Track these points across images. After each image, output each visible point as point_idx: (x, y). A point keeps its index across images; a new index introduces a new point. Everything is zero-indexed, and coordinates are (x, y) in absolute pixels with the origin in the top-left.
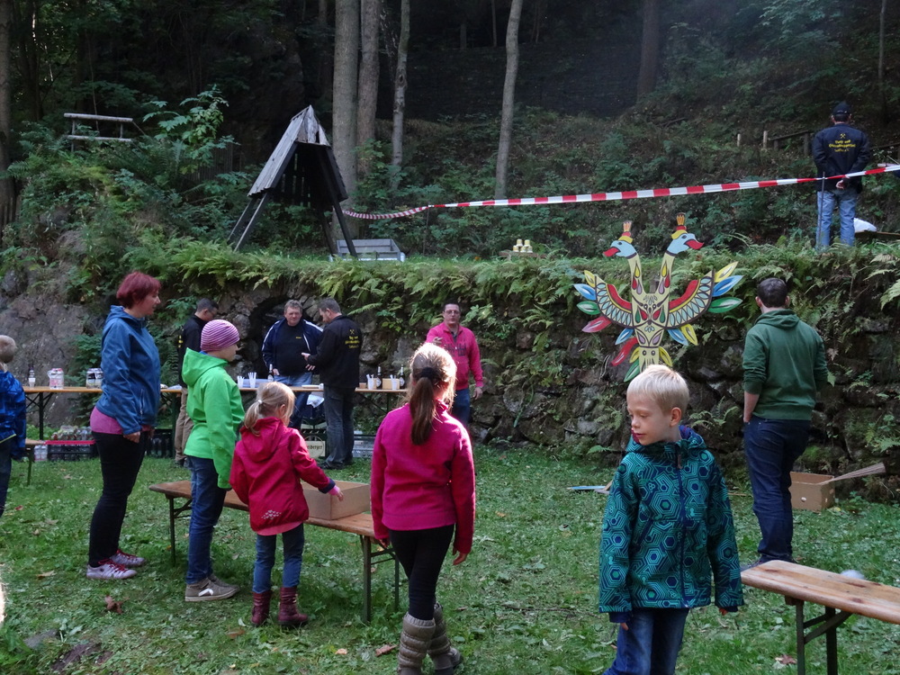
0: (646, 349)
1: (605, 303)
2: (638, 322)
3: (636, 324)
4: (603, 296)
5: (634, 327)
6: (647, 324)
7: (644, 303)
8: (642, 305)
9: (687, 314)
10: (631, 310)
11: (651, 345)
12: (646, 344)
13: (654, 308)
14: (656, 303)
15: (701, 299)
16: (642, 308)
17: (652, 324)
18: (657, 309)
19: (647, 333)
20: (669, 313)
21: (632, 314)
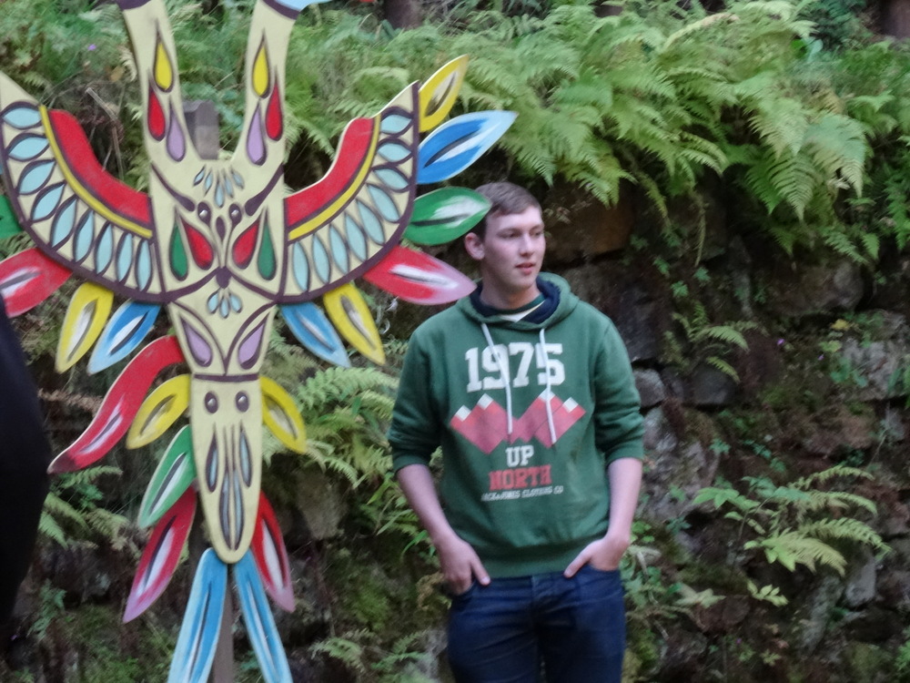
0: (216, 387)
1: (43, 191)
2: (180, 276)
3: (172, 284)
4: (34, 163)
5: (167, 298)
6: (212, 286)
7: (196, 195)
8: (189, 205)
9: (347, 246)
10: (151, 225)
11: (234, 369)
12: (216, 368)
13: (236, 221)
14: (242, 198)
15: (386, 190)
16: (192, 217)
17: (234, 286)
18: (247, 221)
19: (215, 322)
20: (287, 243)
21: (153, 241)
